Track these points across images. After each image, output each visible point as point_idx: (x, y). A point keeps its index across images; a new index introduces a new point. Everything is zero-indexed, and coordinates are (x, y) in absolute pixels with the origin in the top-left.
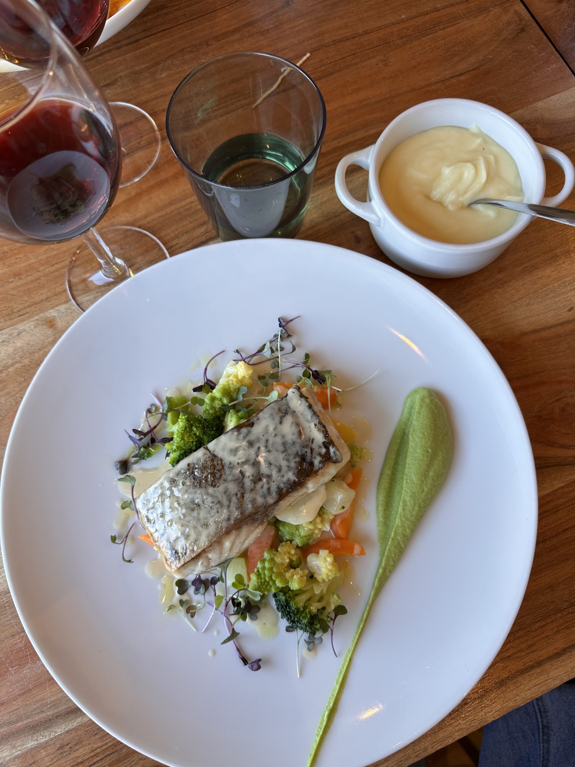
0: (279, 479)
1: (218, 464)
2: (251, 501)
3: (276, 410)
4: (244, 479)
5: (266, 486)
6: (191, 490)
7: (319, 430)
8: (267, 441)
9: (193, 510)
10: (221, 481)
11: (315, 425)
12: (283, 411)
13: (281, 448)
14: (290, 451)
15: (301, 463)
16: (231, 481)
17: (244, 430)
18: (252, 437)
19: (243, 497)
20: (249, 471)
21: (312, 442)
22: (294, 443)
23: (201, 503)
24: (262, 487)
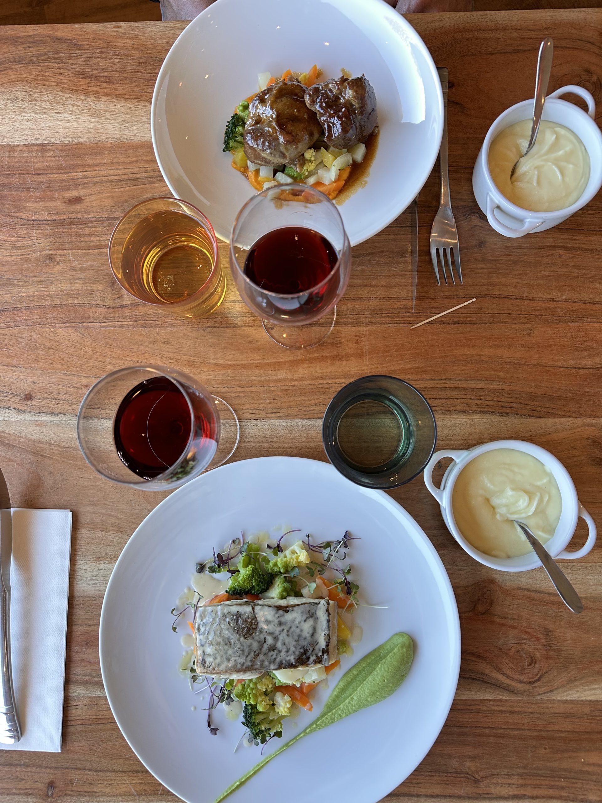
0: (284, 656)
1: (254, 624)
2: (261, 661)
3: (307, 611)
4: (265, 644)
5: (274, 656)
6: (231, 630)
7: (325, 639)
8: (291, 628)
9: (226, 644)
10: (250, 637)
11: (325, 634)
12: (310, 614)
13: (296, 638)
14: (300, 642)
15: (302, 654)
16: (256, 641)
17: (281, 612)
18: (283, 619)
19: (258, 656)
20: (270, 640)
21: (317, 644)
22: (305, 639)
23: (233, 643)
24: (272, 656)
